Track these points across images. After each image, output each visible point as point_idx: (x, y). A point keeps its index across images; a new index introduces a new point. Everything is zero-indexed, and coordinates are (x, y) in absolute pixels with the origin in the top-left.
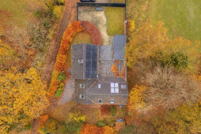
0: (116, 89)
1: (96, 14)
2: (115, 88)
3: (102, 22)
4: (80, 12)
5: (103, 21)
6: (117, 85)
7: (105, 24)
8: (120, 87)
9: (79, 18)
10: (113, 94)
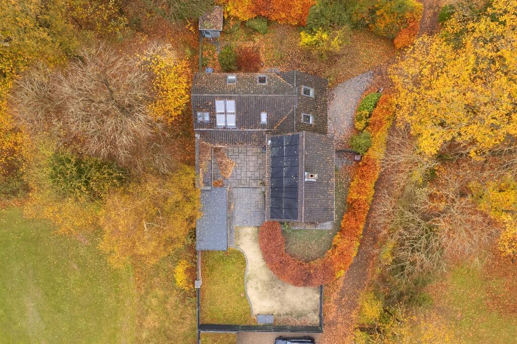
0: (223, 111)
1: (273, 307)
2: (226, 113)
3: (259, 286)
4: (315, 311)
5: (257, 288)
6: (220, 122)
7: (249, 281)
8: (213, 117)
9: (318, 296)
10: (230, 98)
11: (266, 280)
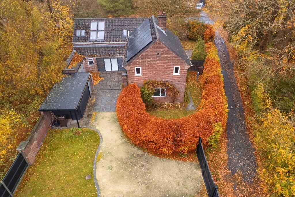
0: (96, 29)
1: (134, 192)
2: (97, 31)
3: (114, 165)
4: (200, 194)
5: (111, 168)
6: (93, 36)
7: (101, 159)
8: (88, 33)
10: (101, 20)
11: (124, 158)
